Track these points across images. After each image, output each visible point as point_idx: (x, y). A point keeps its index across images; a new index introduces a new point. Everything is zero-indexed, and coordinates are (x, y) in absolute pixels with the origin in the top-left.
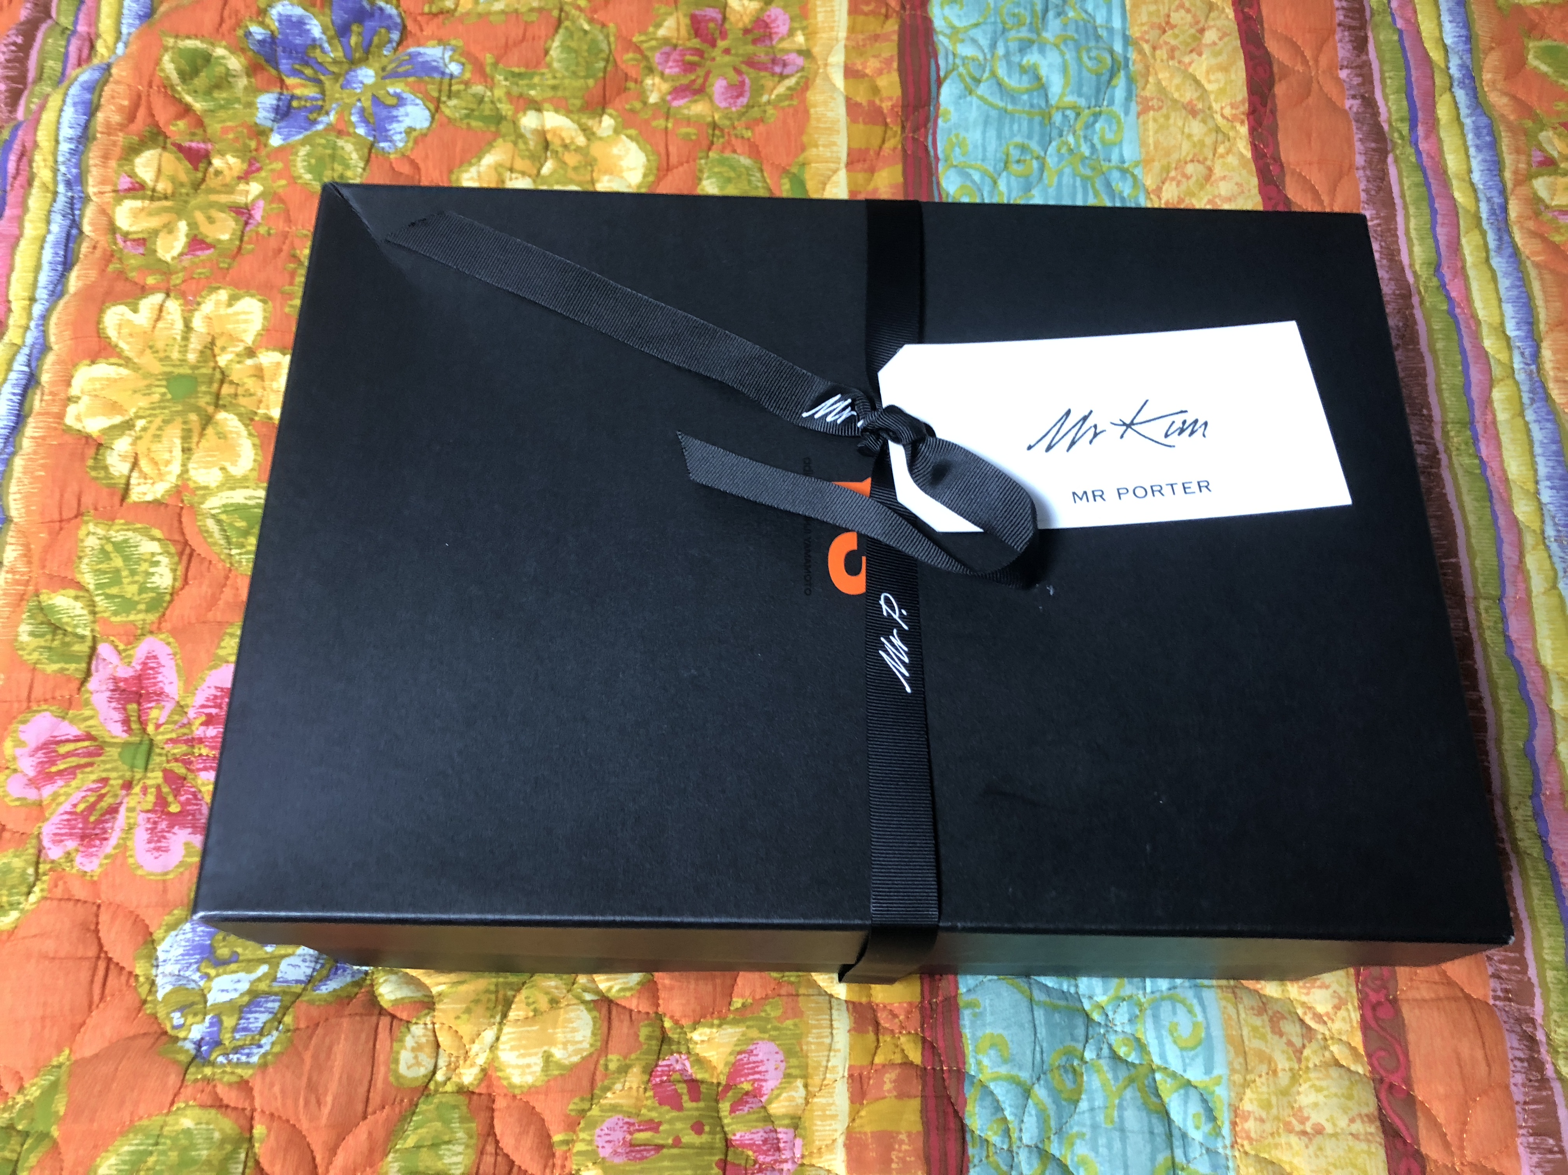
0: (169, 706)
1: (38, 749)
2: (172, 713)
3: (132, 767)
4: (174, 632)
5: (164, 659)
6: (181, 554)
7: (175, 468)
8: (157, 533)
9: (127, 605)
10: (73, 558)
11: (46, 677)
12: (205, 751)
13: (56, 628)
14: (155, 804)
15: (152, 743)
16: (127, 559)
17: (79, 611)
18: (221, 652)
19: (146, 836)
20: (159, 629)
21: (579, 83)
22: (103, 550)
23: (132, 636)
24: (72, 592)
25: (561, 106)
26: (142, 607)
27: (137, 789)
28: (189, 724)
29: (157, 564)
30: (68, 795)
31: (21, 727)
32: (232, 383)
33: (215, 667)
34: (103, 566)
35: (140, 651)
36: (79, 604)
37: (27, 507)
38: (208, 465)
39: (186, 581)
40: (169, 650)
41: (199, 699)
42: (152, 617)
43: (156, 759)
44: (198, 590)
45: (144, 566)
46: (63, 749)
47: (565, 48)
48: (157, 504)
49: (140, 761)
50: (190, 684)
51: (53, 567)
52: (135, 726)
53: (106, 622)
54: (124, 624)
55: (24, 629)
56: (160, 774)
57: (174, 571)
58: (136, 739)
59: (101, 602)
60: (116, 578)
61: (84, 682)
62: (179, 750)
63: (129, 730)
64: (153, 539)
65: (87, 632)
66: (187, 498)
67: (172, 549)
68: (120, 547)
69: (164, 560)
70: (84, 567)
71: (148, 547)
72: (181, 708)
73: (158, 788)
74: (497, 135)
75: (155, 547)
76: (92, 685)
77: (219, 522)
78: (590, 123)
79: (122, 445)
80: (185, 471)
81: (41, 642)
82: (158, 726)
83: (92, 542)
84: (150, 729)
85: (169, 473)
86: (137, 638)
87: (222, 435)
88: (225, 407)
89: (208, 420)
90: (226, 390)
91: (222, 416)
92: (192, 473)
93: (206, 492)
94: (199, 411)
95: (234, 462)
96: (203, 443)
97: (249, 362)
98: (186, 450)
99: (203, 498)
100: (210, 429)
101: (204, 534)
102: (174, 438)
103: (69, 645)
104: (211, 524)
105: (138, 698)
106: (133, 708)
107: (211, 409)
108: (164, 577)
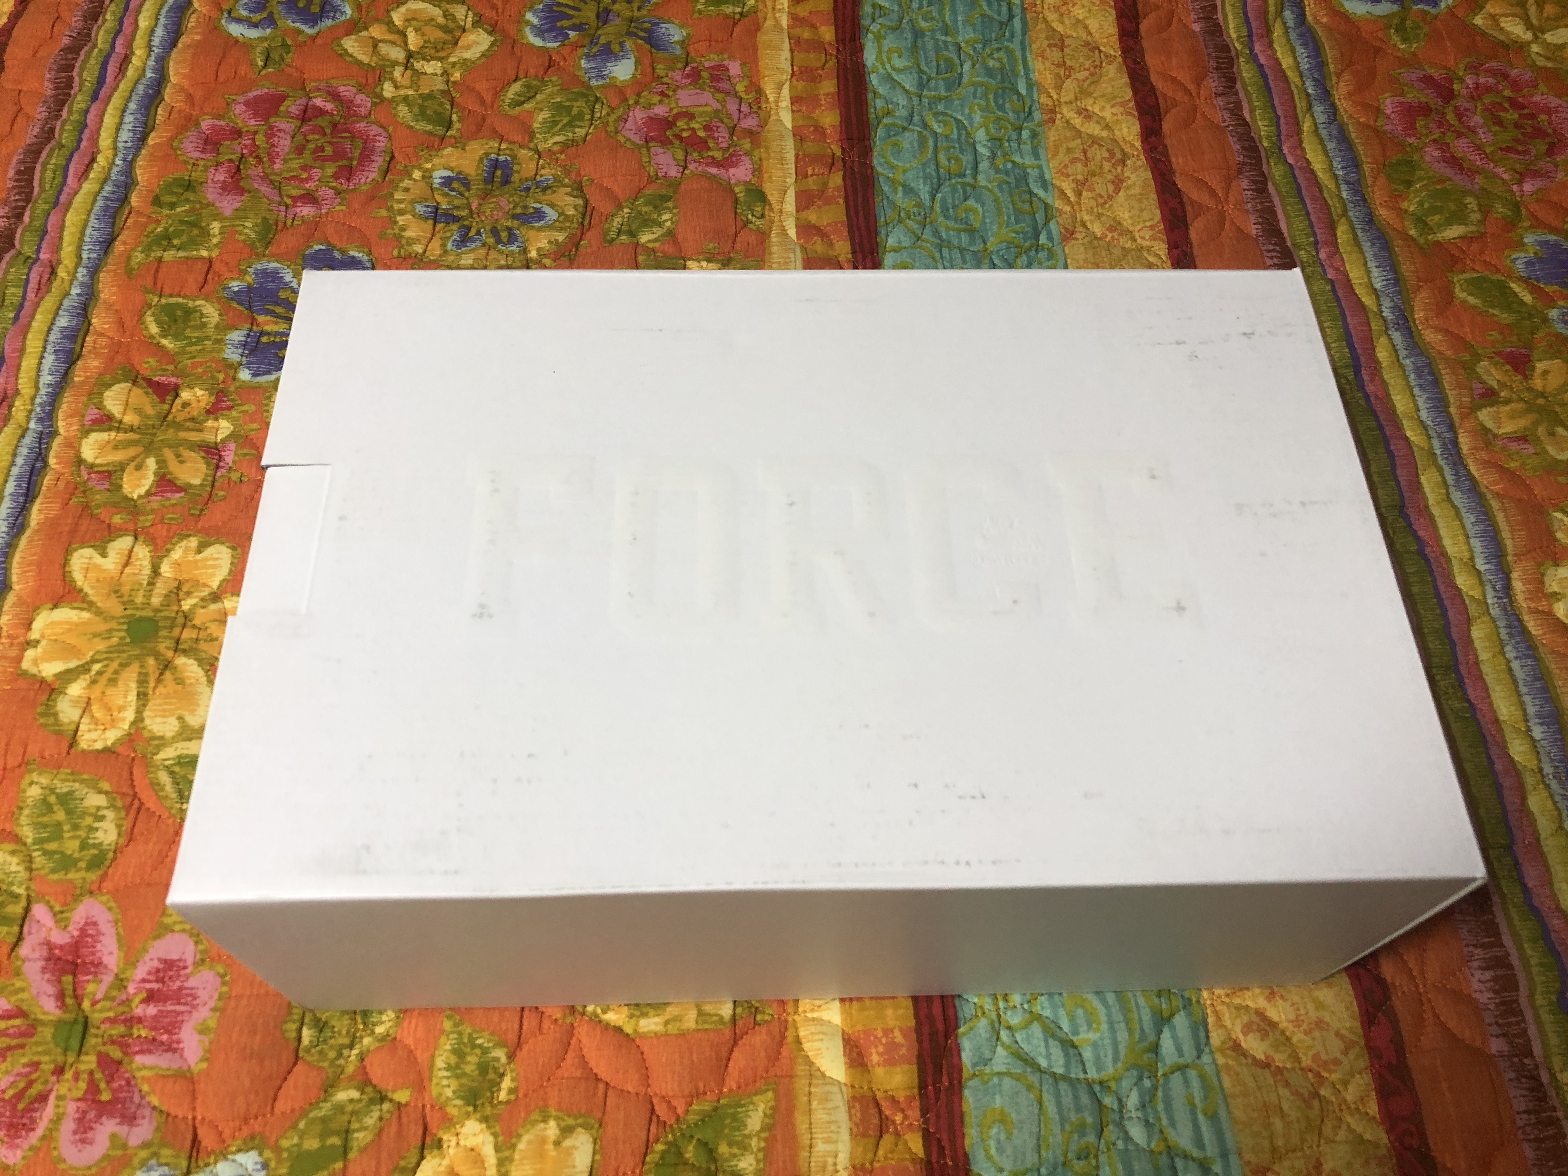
0: (108, 979)
2: (111, 987)
3: (66, 1049)
4: (114, 894)
5: (103, 926)
6: (128, 808)
7: (129, 715)
8: (104, 785)
9: (67, 862)
10: (13, 809)
12: (143, 1032)
14: (87, 1092)
15: (87, 1023)
16: (70, 812)
17: (14, 868)
18: (166, 920)
19: (73, 1127)
20: (100, 889)
22: (45, 802)
23: (70, 895)
24: (9, 847)
26: (83, 864)
27: (68, 1076)
29: (102, 817)
32: (194, 627)
33: (159, 936)
34: (45, 819)
35: (78, 914)
36: (15, 860)
38: (164, 714)
39: (131, 838)
40: (110, 916)
41: (140, 972)
42: (92, 876)
43: (90, 1042)
44: (144, 847)
45: (88, 820)
48: (107, 752)
49: (74, 1043)
50: (131, 955)
52: (69, 1001)
53: (43, 879)
54: (62, 883)
56: (94, 1059)
57: (120, 826)
58: (71, 1016)
59: (38, 859)
60: (56, 832)
61: (15, 946)
62: (116, 1031)
63: (63, 1006)
64: (100, 791)
65: (22, 892)
66: (140, 747)
67: (120, 803)
68: (66, 800)
69: (110, 813)
70: (24, 820)
71: (94, 800)
72: (119, 983)
73: (91, 1073)
75: (101, 800)
76: (23, 951)
77: (172, 774)
79: (74, 691)
80: (139, 719)
82: (94, 1003)
83: (34, 792)
84: (86, 1005)
85: (124, 719)
86: (78, 899)
87: (180, 681)
88: (185, 652)
89: (166, 666)
90: (188, 634)
91: (181, 661)
92: (148, 721)
93: (162, 742)
94: (157, 655)
95: (193, 712)
96: (161, 689)
97: (213, 607)
98: (142, 697)
99: (158, 749)
100: (168, 675)
101: (154, 783)
102: (130, 682)
103: (3, 905)
104: (163, 776)
105: (74, 968)
106: (68, 979)
107: (171, 655)
108: (108, 833)
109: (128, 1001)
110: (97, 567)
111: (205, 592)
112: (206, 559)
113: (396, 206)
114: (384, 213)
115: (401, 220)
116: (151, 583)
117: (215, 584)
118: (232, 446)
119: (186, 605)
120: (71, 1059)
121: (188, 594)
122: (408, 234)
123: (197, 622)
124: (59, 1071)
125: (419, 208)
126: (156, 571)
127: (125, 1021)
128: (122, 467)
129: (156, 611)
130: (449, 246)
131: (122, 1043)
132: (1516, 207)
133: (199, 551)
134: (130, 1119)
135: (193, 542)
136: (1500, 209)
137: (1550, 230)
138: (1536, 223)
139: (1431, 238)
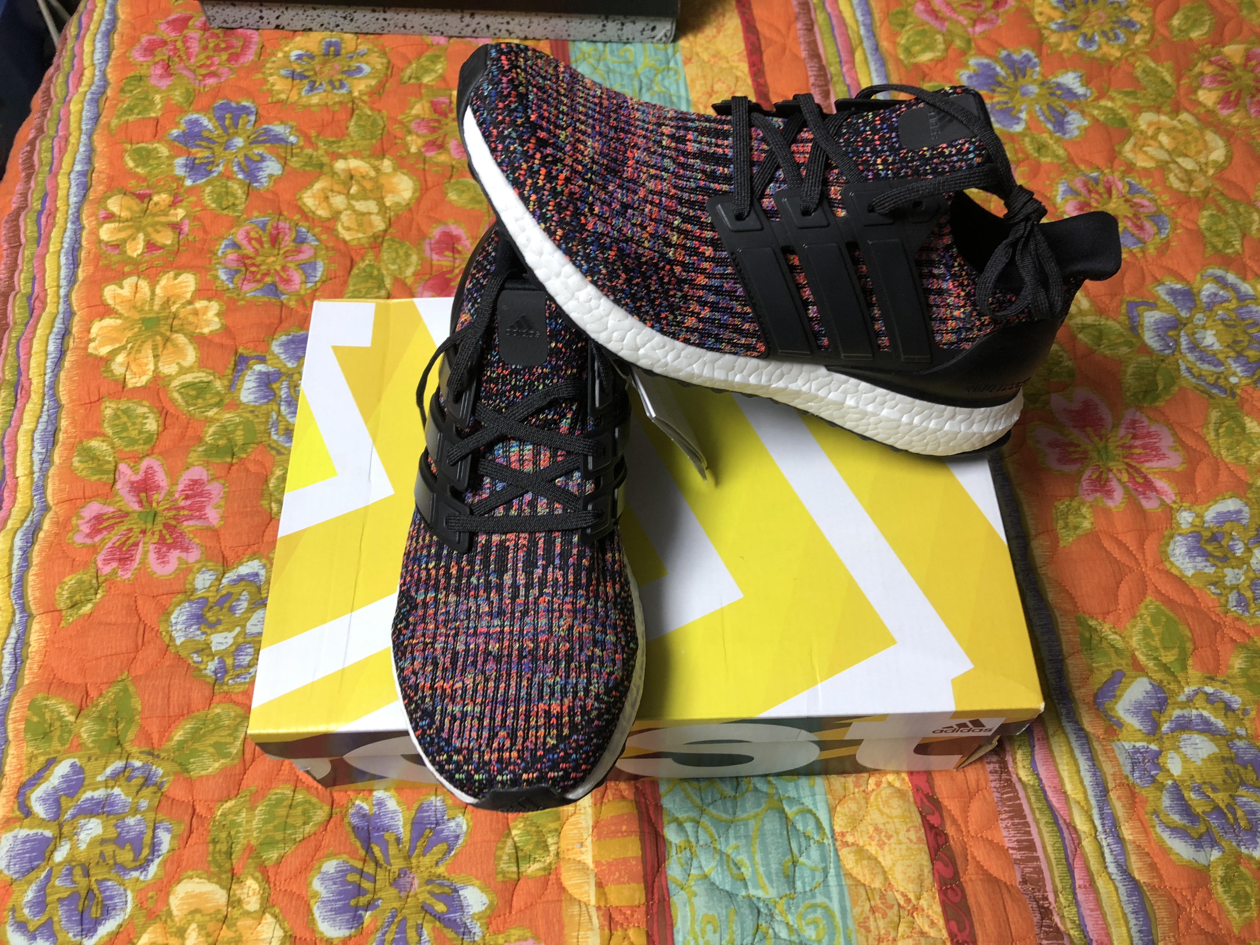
0: (163, 492)
1: (92, 519)
2: (166, 495)
3: (146, 523)
4: (161, 453)
5: (157, 468)
6: (161, 413)
7: (151, 367)
8: (145, 403)
9: (133, 442)
10: (99, 421)
11: (92, 484)
12: (185, 512)
13: (93, 458)
14: (159, 539)
15: (156, 512)
16: (129, 417)
17: (105, 448)
18: (190, 461)
19: (156, 556)
20: (152, 453)
21: (367, 142)
22: (116, 414)
23: (137, 458)
24: (100, 438)
25: (357, 155)
26: (141, 442)
27: (148, 533)
29: (147, 418)
30: (110, 539)
32: (180, 319)
33: (187, 469)
34: (117, 422)
35: (143, 465)
36: (105, 444)
37: (70, 398)
38: (170, 363)
39: (165, 428)
40: (159, 463)
41: (180, 485)
42: (147, 447)
43: (159, 519)
44: (173, 431)
45: (140, 420)
46: (105, 518)
47: (358, 125)
48: (143, 388)
49: (150, 520)
50: (174, 481)
51: (88, 427)
52: (145, 504)
53: (121, 451)
54: (132, 452)
55: (76, 460)
56: (161, 526)
57: (158, 422)
58: (147, 510)
59: (117, 442)
60: (125, 429)
61: (113, 485)
62: (171, 514)
63: (142, 506)
64: (144, 406)
65: (111, 459)
66: (160, 382)
67: (156, 411)
68: (125, 412)
69: (151, 416)
70: (105, 425)
71: (141, 410)
72: (170, 493)
73: (161, 531)
74: (321, 174)
75: (145, 410)
76: (118, 486)
77: (181, 393)
78: (377, 163)
79: (120, 359)
80: (157, 368)
81: (87, 465)
82: (158, 503)
83: (109, 411)
84: (154, 504)
85: (148, 370)
86: (141, 459)
87: (176, 346)
88: (176, 332)
89: (167, 340)
90: (176, 322)
91: (175, 336)
92: (161, 368)
93: (171, 378)
94: (161, 334)
95: (184, 359)
96: (165, 352)
97: (190, 307)
98: (156, 356)
99: (170, 382)
100: (169, 344)
101: (172, 401)
102: (147, 351)
103: (102, 465)
104: (176, 395)
105: (146, 491)
106: (143, 495)
107: (168, 333)
108: (152, 425)
109: (176, 500)
110: (119, 295)
111: (184, 301)
112: (180, 283)
113: (268, 72)
114: (259, 76)
115: (271, 79)
116: (152, 299)
117: (189, 296)
118: (187, 222)
119: (174, 309)
120: (149, 526)
121: (174, 303)
122: (276, 88)
123: (181, 316)
124: (144, 532)
125: (283, 72)
126: (153, 293)
127: (175, 509)
128: (125, 241)
129: (158, 313)
130: (303, 93)
131: (175, 518)
132: (969, 41)
133: (175, 278)
134: (186, 549)
135: (172, 274)
136: (958, 43)
137: (988, 56)
138: (981, 52)
139: (913, 60)
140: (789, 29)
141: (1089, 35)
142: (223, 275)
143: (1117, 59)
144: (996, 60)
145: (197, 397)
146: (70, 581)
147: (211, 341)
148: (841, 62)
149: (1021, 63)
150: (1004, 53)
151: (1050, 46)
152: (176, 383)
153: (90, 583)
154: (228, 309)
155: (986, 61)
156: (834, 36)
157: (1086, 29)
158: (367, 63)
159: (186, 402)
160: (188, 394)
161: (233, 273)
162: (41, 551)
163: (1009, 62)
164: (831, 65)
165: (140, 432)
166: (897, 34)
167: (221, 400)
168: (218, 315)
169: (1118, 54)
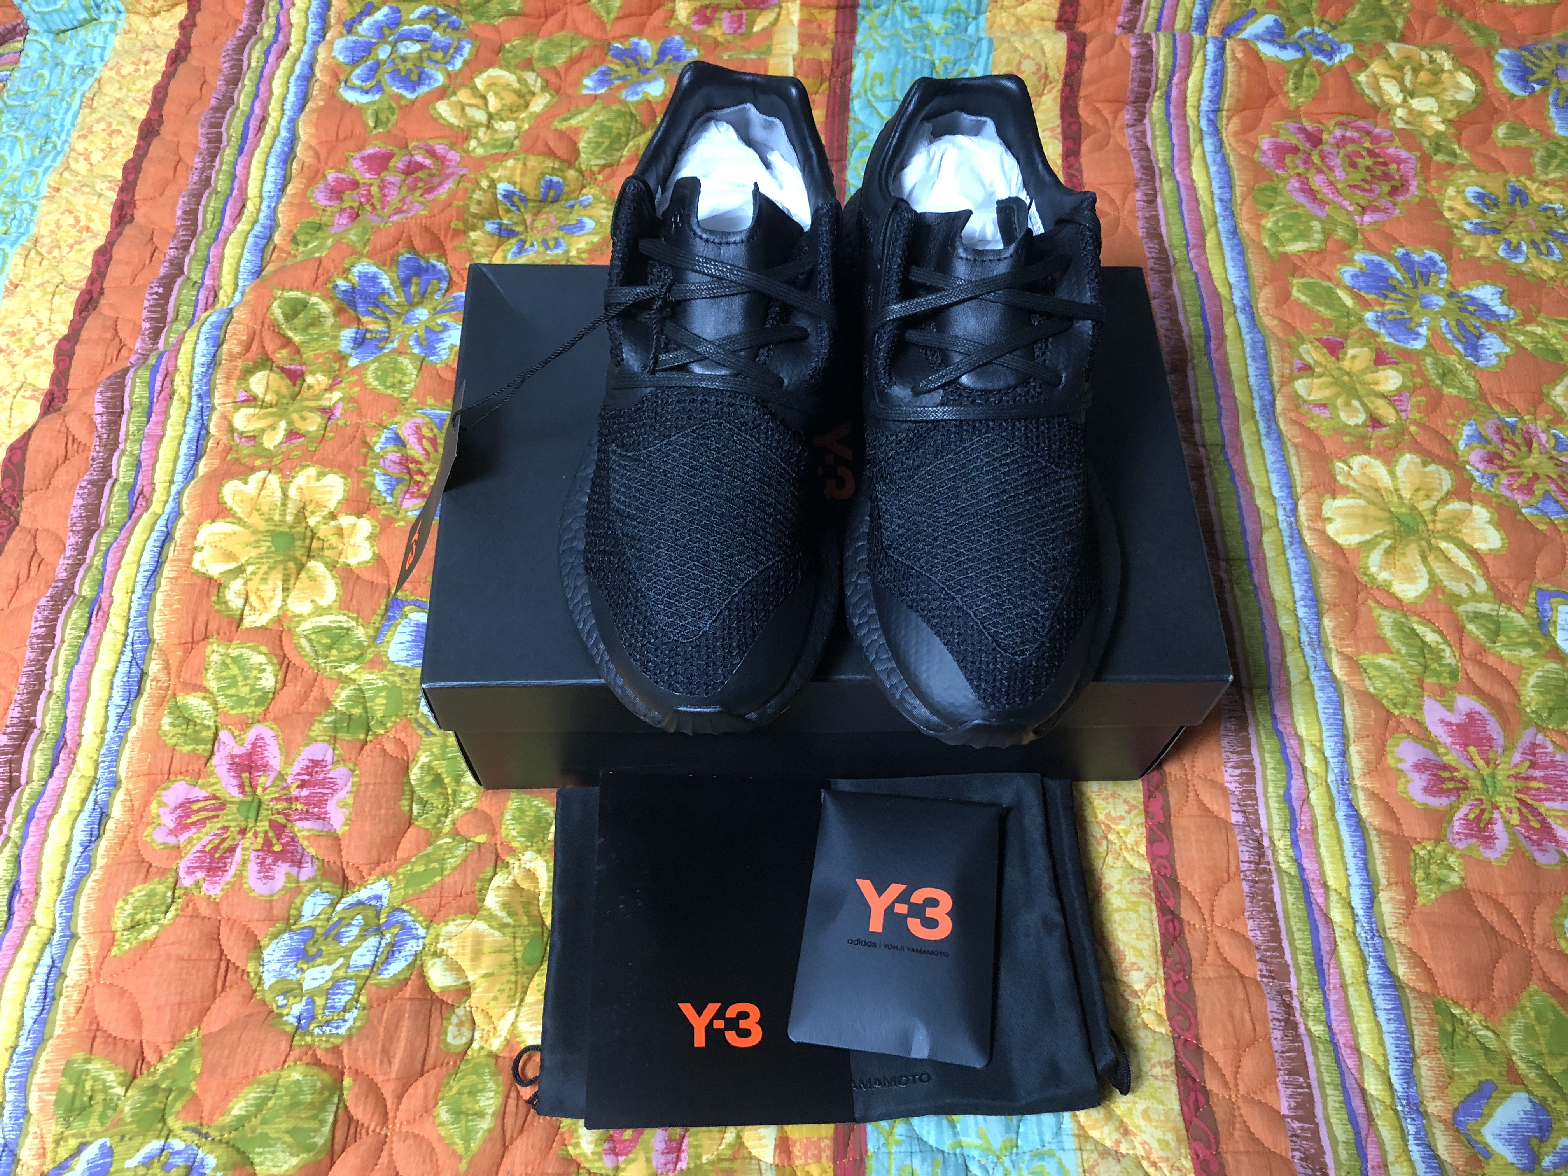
0: (273, 775)
1: (176, 808)
2: (276, 779)
3: (247, 818)
4: (275, 720)
5: (268, 740)
6: (281, 664)
7: (277, 603)
8: (264, 649)
9: (241, 701)
10: (203, 668)
11: (182, 755)
12: (299, 807)
13: (188, 721)
14: (263, 845)
15: (260, 803)
16: (241, 668)
17: (205, 708)
18: (312, 734)
19: (257, 868)
20: (265, 719)
22: (224, 663)
23: (245, 724)
24: (201, 694)
26: (252, 702)
27: (249, 835)
28: (287, 788)
29: (263, 671)
30: (200, 839)
31: (164, 793)
32: (319, 539)
33: (307, 745)
34: (224, 674)
35: (251, 735)
36: (206, 703)
37: (167, 632)
38: (302, 599)
39: (284, 684)
40: (272, 733)
41: (296, 768)
42: (260, 710)
43: (263, 813)
44: (293, 690)
45: (254, 673)
46: (195, 807)
48: (263, 629)
49: (253, 814)
50: (289, 759)
51: (185, 676)
52: (247, 789)
53: (226, 714)
54: (239, 716)
55: (166, 721)
56: (267, 824)
57: (276, 676)
58: (249, 799)
59: (222, 701)
60: (233, 682)
61: (209, 759)
62: (280, 806)
63: (243, 792)
64: (260, 653)
65: (212, 723)
66: (286, 623)
67: (275, 661)
68: (236, 660)
69: (269, 668)
70: (209, 675)
71: (257, 659)
72: (281, 776)
73: (266, 833)
75: (262, 659)
76: (215, 760)
77: (310, 639)
79: (236, 585)
80: (285, 604)
81: (179, 730)
82: (265, 789)
83: (215, 657)
84: (259, 791)
85: (273, 606)
86: (248, 726)
87: (312, 577)
88: (315, 557)
89: (302, 567)
90: (315, 545)
91: (312, 563)
92: (290, 605)
93: (301, 618)
94: (295, 560)
95: (321, 597)
96: (297, 584)
97: (332, 523)
98: (285, 589)
99: (299, 623)
100: (303, 574)
101: (298, 647)
102: (277, 581)
103: (199, 732)
104: (304, 642)
105: (250, 769)
106: (246, 775)
107: (304, 559)
108: (268, 680)
110: (241, 492)
111: (326, 513)
112: (324, 486)
115: (473, 235)
116: (284, 505)
117: (333, 507)
118: (341, 405)
119: (312, 522)
120: (251, 824)
121: (313, 513)
122: (478, 248)
123: (321, 535)
124: (243, 833)
126: (285, 495)
127: (287, 800)
128: (262, 432)
129: (291, 527)
131: (285, 813)
132: (1355, 232)
133: (318, 478)
134: (298, 863)
135: (314, 471)
136: (1341, 233)
137: (1379, 252)
138: (1369, 246)
139: (1280, 249)
140: (1124, 199)
141: (1515, 242)
142: (380, 483)
143: (1551, 278)
144: (1391, 258)
145: (330, 647)
146: (139, 892)
147: (358, 577)
148: (1187, 245)
149: (1423, 265)
150: (1400, 251)
151: (1461, 249)
152: (305, 627)
153: (164, 896)
154: (383, 530)
155: (1377, 258)
156: (1181, 213)
157: (1511, 235)
158: (591, 217)
159: (316, 652)
160: (319, 642)
161: (393, 483)
162: (108, 851)
163: (1406, 262)
164: (1175, 248)
165: (252, 690)
166: (1262, 216)
167: (362, 655)
168: (371, 538)
169: (1552, 272)
